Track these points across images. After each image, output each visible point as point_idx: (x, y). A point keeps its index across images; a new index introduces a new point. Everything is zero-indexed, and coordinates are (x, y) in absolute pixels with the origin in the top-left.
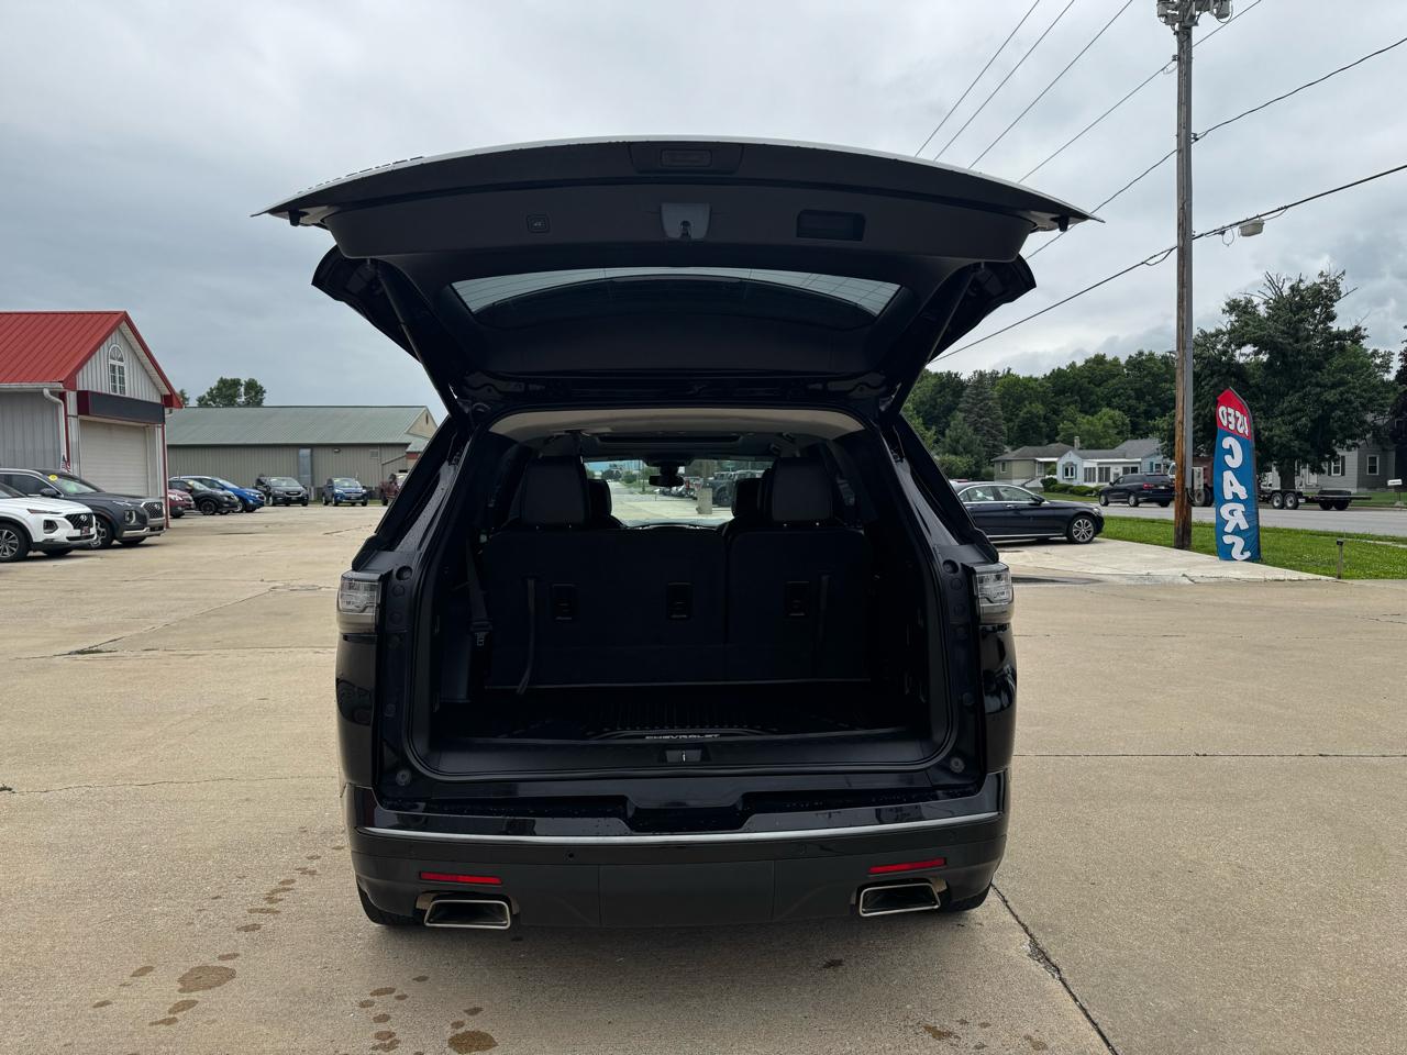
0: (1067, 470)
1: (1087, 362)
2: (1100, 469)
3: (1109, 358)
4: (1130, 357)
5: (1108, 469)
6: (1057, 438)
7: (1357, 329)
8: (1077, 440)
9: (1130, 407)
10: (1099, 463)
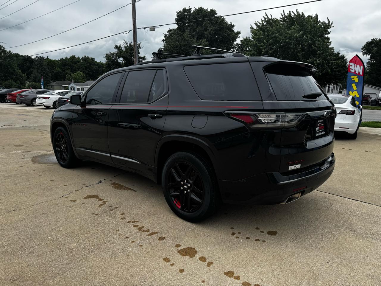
0: (72, 88)
1: (70, 57)
2: (82, 89)
3: (76, 57)
4: (82, 57)
5: (84, 89)
6: (66, 79)
7: (144, 57)
8: (73, 80)
9: (84, 72)
10: (81, 87)
